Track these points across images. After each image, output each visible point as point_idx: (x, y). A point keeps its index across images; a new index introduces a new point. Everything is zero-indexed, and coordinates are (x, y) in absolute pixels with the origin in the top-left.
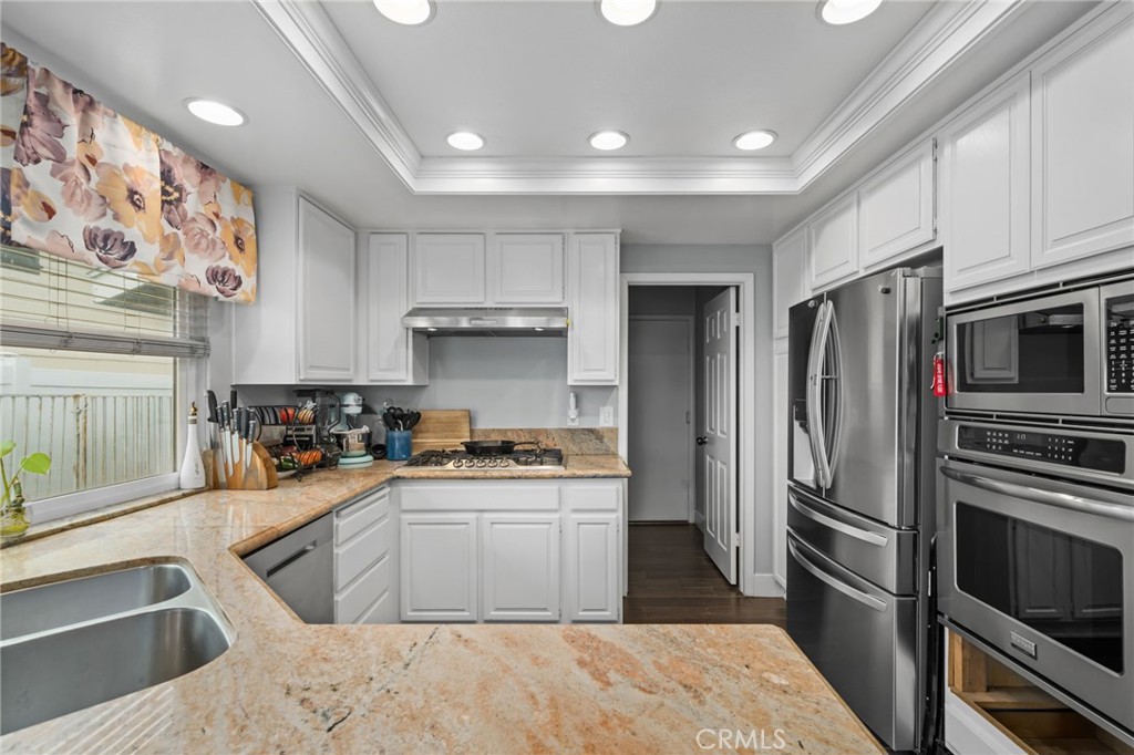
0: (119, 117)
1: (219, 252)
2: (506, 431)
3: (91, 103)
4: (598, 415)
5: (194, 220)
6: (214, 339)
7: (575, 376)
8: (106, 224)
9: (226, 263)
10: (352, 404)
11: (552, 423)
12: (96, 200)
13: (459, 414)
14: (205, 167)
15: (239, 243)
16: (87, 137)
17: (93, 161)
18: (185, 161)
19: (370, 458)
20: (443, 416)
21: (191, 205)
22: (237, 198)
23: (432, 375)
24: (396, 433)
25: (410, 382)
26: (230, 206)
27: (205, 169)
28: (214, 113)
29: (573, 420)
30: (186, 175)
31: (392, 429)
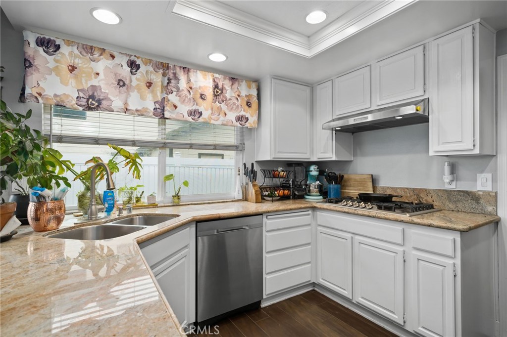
0: (198, 71)
1: (240, 109)
2: (397, 188)
3: (189, 71)
4: (476, 180)
5: (230, 99)
6: (247, 143)
7: (435, 147)
8: (195, 107)
9: (242, 113)
10: (314, 171)
11: (432, 185)
12: (192, 100)
13: (365, 177)
14: (233, 78)
15: (249, 104)
16: (189, 81)
17: (191, 88)
18: (225, 79)
19: (321, 197)
20: (357, 177)
21: (229, 93)
22: (249, 87)
23: (355, 155)
24: (331, 186)
25: (334, 158)
26: (245, 90)
27: (233, 79)
28: (218, 58)
30: (227, 84)
31: (330, 184)
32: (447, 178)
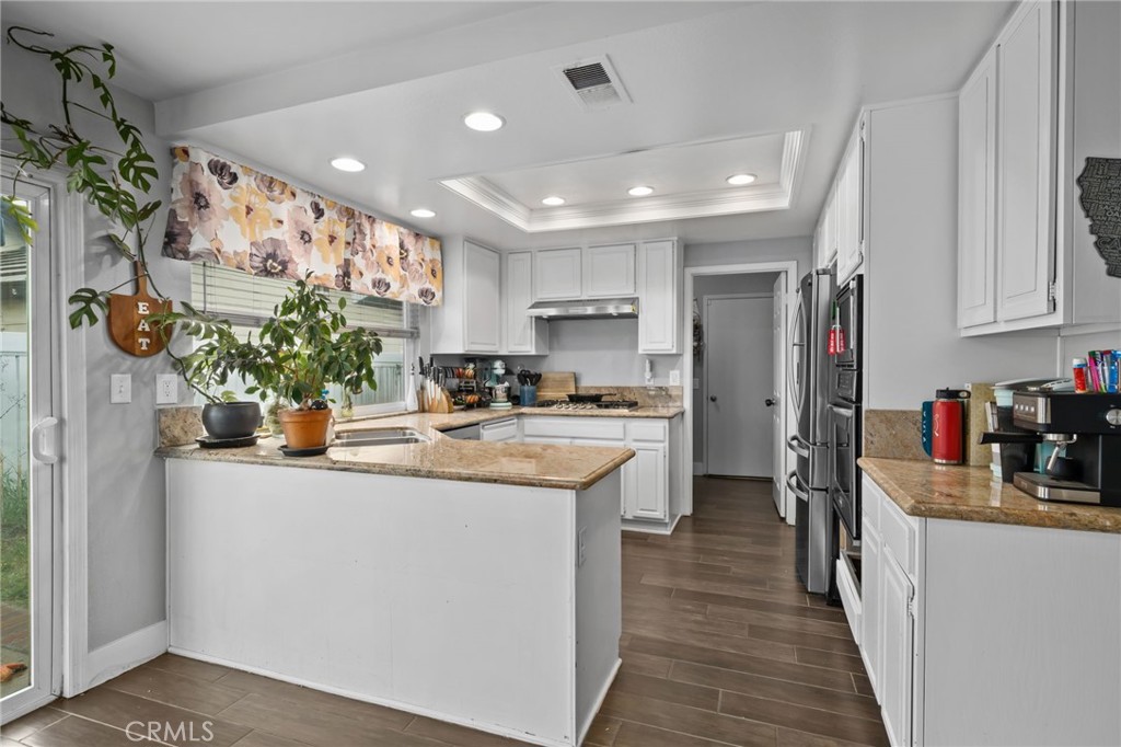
0: (383, 222)
1: (424, 280)
2: (601, 388)
3: (374, 221)
4: (668, 377)
5: (413, 265)
6: (422, 328)
7: (645, 346)
8: (379, 275)
9: (427, 286)
10: (499, 368)
11: (634, 383)
12: (375, 265)
13: (567, 375)
14: (417, 235)
15: (433, 273)
16: (372, 230)
17: (374, 246)
18: (409, 234)
19: (510, 404)
20: (557, 377)
21: (412, 257)
22: (432, 246)
23: (551, 348)
24: (526, 388)
25: (533, 353)
26: (430, 252)
27: (417, 236)
29: (647, 380)
30: (410, 242)
31: (523, 385)
32: (648, 375)
